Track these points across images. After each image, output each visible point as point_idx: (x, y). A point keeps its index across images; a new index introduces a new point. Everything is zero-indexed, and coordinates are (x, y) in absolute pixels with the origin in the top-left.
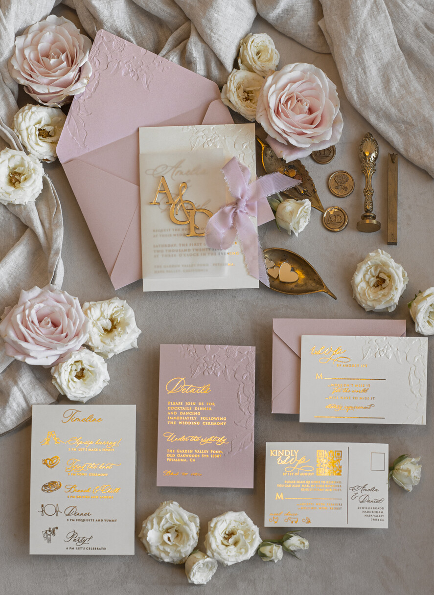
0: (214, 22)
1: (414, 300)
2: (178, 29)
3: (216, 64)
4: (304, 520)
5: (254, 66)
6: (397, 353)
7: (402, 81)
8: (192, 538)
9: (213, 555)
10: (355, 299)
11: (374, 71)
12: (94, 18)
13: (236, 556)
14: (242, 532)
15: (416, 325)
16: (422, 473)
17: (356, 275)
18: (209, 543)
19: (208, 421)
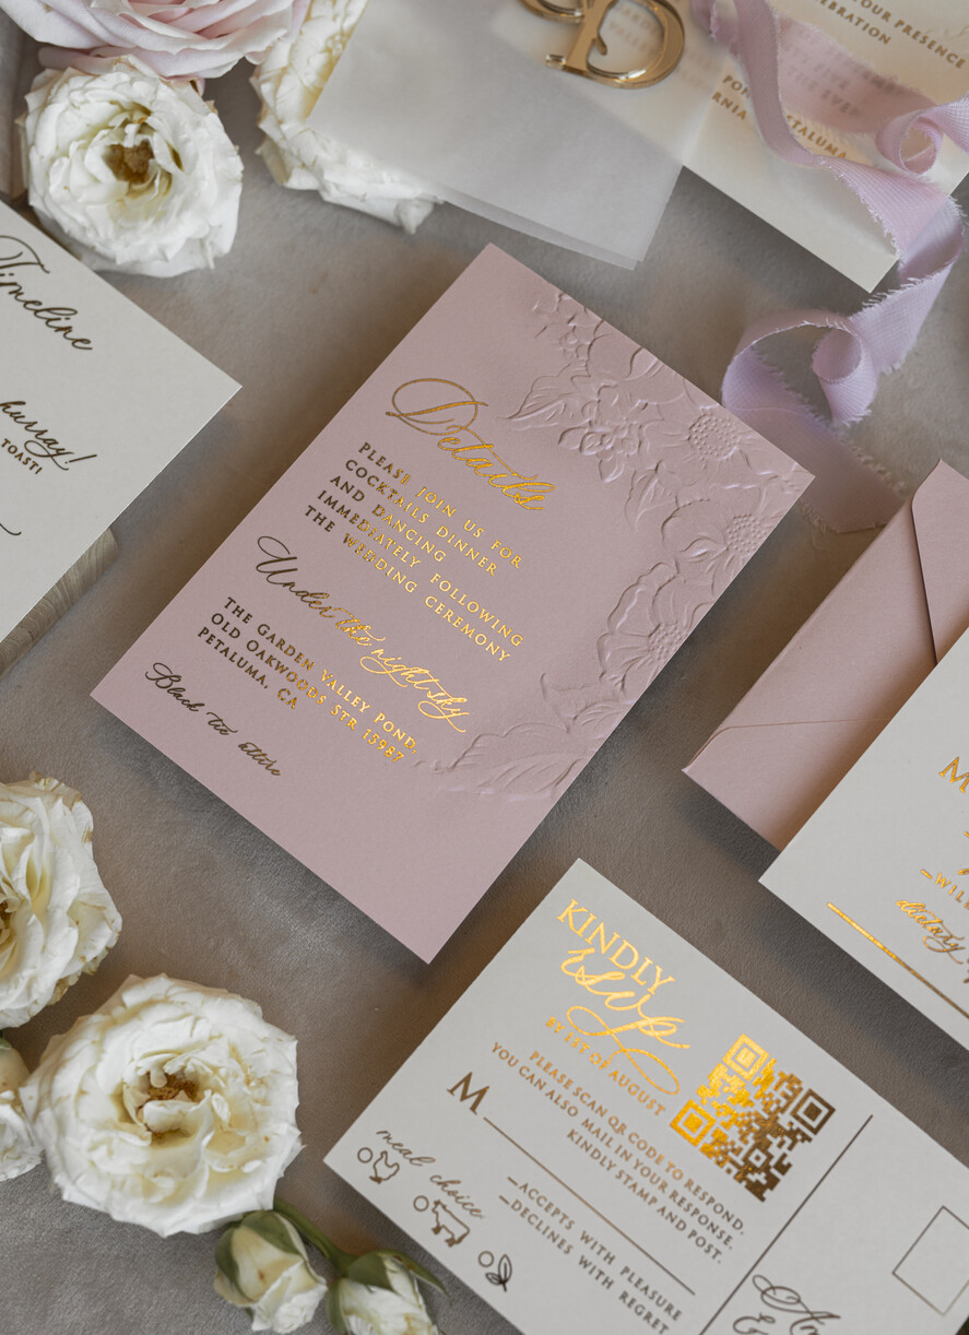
4: (486, 1259)
8: (23, 984)
9: (38, 1111)
13: (117, 1184)
14: (224, 1113)
18: (61, 1054)
19: (452, 605)
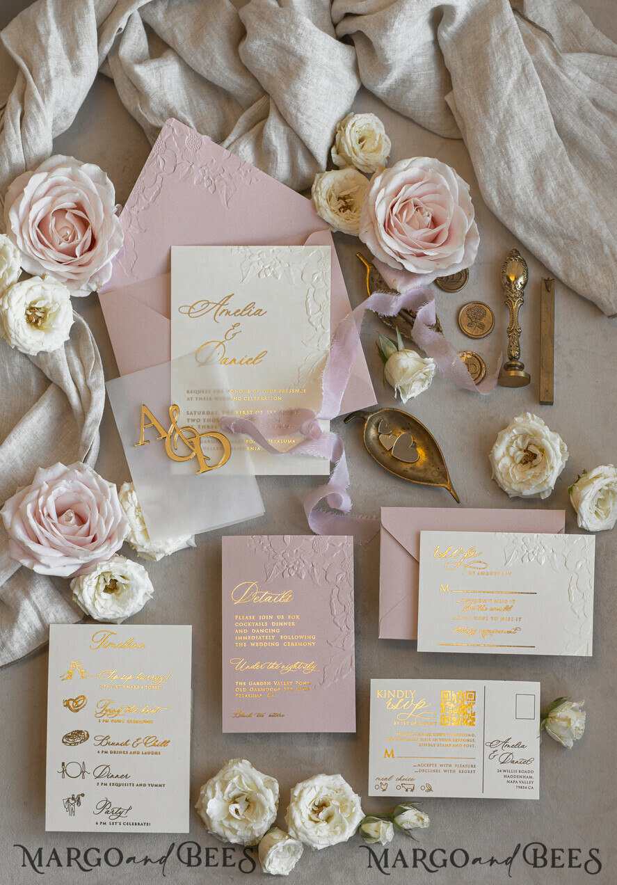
0: (301, 98)
1: (576, 482)
2: (251, 105)
3: (304, 155)
4: (423, 788)
5: (354, 158)
6: (553, 557)
7: (561, 179)
8: (268, 811)
9: (297, 835)
10: (495, 481)
11: (521, 165)
12: (138, 91)
13: (328, 836)
14: (338, 804)
15: (579, 518)
16: (587, 723)
17: (496, 447)
18: (291, 818)
19: (291, 641)
